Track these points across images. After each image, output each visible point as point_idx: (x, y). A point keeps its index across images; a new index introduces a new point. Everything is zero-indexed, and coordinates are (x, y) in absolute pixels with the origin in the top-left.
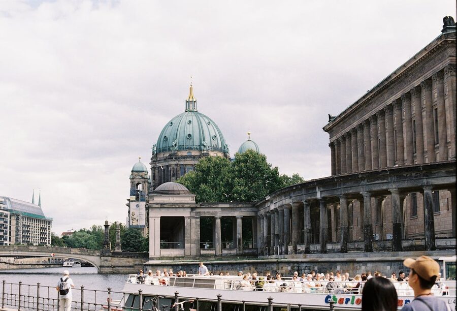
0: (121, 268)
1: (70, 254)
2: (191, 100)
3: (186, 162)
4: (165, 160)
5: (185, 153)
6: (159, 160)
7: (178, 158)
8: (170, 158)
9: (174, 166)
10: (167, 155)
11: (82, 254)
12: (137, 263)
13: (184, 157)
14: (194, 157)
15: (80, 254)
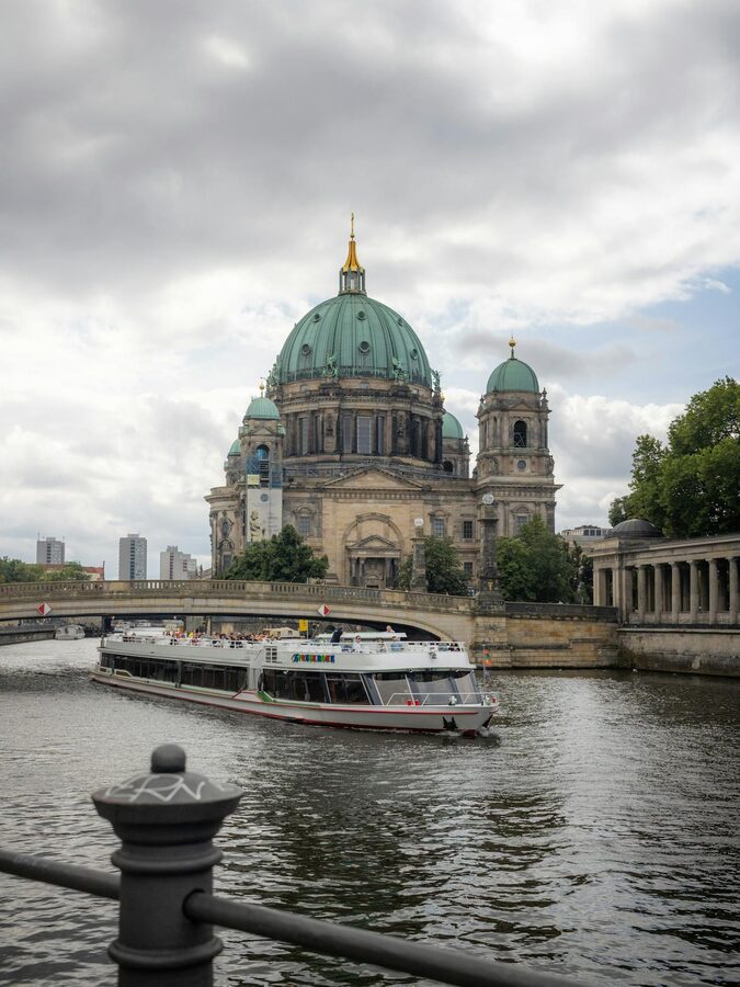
0: (533, 653)
1: (379, 606)
2: (354, 268)
3: (359, 405)
4: (309, 397)
5: (355, 384)
6: (292, 399)
7: (341, 394)
8: (324, 392)
9: (331, 411)
10: (313, 386)
11: (414, 609)
12: (578, 635)
13: (356, 393)
14: (377, 394)
15: (409, 609)
